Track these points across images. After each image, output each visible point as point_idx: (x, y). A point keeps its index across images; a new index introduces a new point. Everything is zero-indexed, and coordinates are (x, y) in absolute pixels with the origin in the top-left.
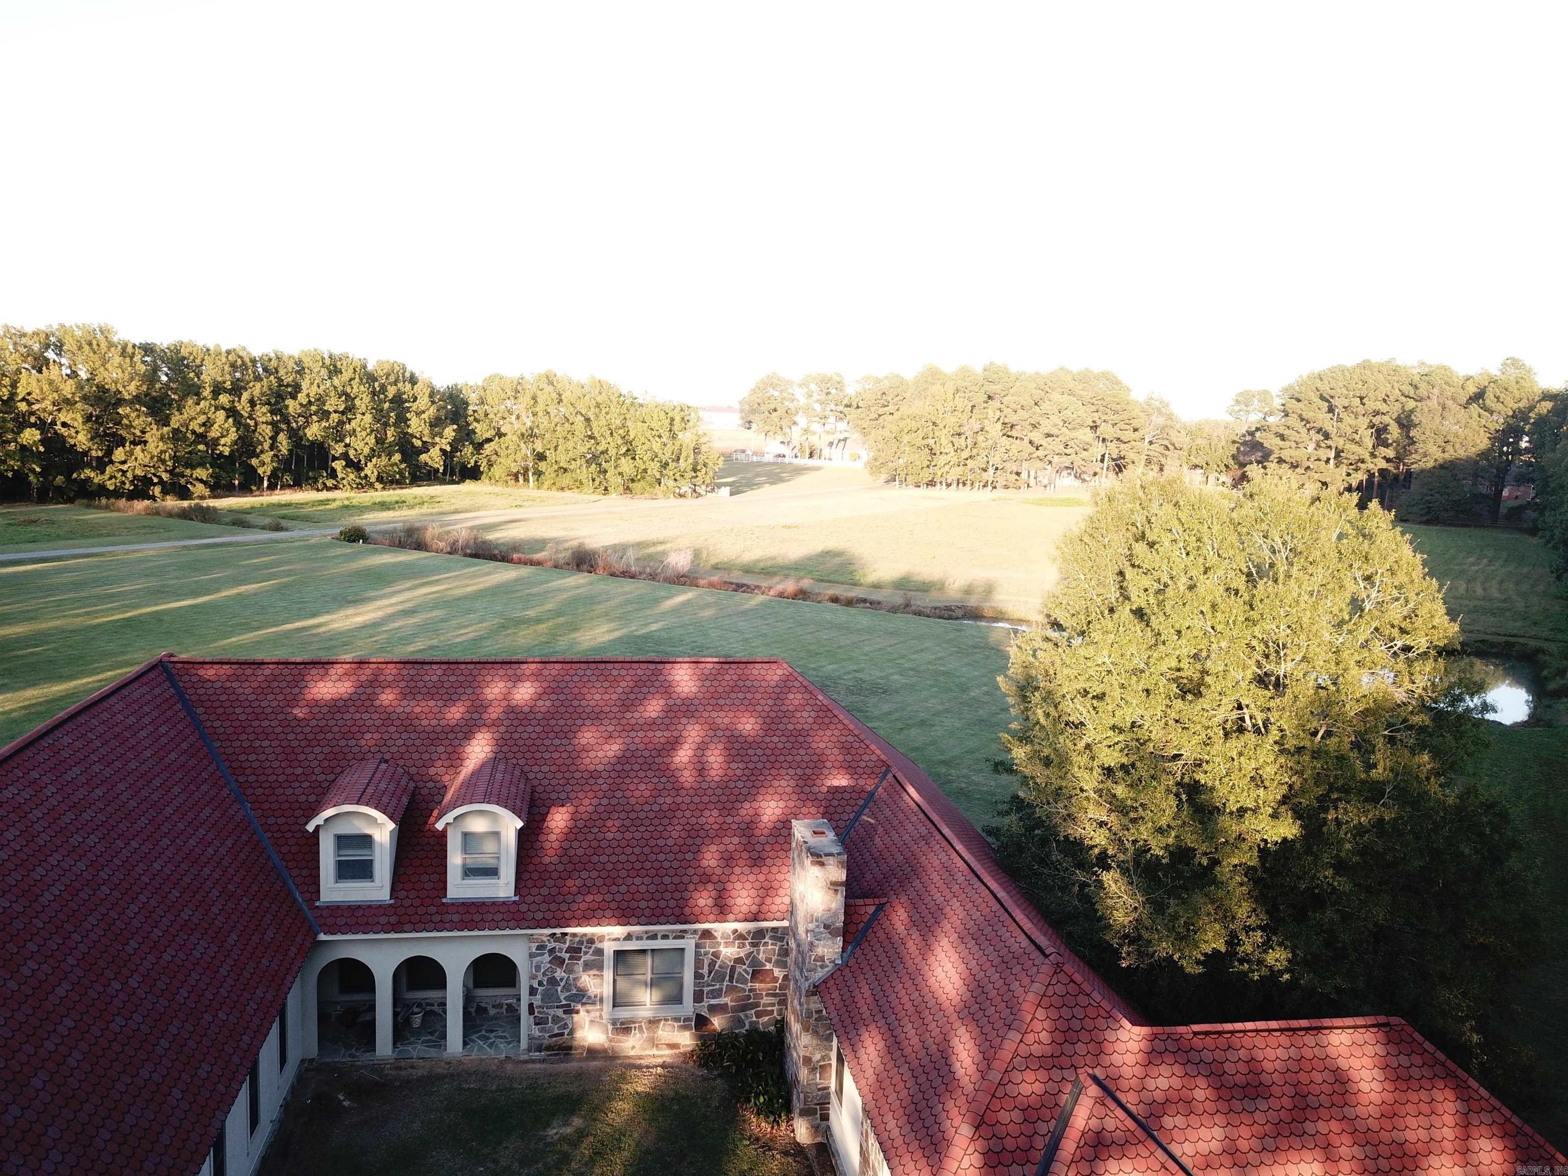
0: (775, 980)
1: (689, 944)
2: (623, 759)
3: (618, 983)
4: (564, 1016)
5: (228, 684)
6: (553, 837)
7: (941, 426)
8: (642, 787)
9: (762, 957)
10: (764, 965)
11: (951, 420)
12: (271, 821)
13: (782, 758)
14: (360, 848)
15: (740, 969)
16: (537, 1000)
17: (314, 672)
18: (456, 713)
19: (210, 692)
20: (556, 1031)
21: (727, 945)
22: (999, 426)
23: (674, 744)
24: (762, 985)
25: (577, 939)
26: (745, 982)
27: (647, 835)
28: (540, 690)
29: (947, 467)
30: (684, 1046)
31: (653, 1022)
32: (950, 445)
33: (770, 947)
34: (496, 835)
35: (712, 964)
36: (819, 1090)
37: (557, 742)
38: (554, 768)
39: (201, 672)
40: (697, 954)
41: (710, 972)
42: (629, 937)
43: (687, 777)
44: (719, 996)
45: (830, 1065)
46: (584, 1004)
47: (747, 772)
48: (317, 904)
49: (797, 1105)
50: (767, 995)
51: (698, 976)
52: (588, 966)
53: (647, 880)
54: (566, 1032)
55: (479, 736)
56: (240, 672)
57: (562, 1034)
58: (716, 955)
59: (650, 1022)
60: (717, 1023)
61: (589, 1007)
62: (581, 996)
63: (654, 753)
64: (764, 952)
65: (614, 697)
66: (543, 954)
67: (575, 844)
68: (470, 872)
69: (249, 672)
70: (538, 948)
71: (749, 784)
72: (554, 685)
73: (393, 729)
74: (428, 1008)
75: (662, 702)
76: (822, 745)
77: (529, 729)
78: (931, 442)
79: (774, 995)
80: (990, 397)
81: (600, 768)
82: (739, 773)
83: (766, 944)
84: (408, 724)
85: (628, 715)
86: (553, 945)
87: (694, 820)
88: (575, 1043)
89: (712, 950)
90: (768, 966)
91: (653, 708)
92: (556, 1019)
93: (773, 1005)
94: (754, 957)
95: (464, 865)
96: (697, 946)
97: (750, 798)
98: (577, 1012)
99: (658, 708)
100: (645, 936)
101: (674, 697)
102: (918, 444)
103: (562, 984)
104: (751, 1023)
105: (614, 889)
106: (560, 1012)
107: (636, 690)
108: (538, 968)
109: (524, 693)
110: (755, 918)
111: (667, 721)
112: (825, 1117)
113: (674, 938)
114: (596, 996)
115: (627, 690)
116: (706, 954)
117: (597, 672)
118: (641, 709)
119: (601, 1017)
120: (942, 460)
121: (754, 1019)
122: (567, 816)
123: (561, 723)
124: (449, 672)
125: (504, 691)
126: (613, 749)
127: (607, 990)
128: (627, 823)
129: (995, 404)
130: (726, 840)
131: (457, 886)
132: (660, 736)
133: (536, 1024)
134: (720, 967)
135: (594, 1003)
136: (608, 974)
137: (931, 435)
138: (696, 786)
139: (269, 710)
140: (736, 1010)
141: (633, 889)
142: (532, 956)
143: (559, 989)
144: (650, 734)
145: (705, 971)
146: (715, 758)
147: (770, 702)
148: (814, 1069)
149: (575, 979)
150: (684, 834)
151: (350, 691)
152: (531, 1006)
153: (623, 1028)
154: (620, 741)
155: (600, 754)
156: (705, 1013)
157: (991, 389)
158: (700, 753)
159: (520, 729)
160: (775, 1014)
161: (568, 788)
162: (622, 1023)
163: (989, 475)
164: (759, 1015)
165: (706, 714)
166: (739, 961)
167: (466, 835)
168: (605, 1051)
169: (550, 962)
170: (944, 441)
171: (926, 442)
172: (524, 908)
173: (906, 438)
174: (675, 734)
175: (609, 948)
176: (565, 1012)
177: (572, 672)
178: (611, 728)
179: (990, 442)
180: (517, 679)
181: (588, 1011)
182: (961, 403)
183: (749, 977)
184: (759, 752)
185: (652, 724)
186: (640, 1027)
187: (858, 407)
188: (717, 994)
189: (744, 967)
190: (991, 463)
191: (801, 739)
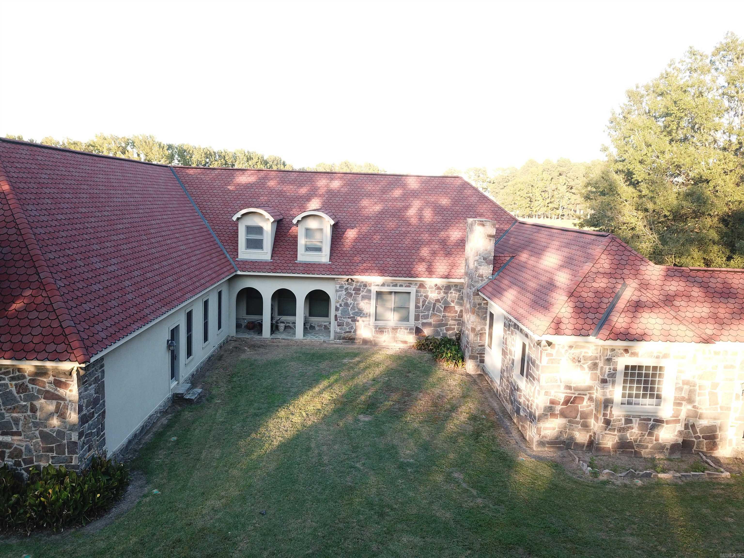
0: (456, 312)
1: (413, 290)
2: (382, 213)
3: (378, 309)
4: (351, 323)
5: (199, 176)
6: (347, 241)
7: (536, 187)
8: (391, 224)
9: (449, 299)
10: (450, 304)
11: (541, 184)
12: (216, 227)
13: (461, 215)
14: (257, 234)
15: (438, 305)
16: (339, 314)
17: (237, 173)
18: (303, 191)
19: (191, 178)
20: (348, 330)
21: (432, 292)
22: (565, 187)
23: (407, 208)
24: (449, 314)
25: (359, 284)
26: (440, 312)
27: (393, 242)
28: (342, 184)
29: (539, 208)
30: (411, 343)
31: (395, 329)
32: (540, 196)
33: (453, 295)
34: (321, 230)
35: (424, 301)
36: (480, 346)
37: (350, 204)
38: (348, 214)
39: (187, 171)
40: (417, 296)
41: (423, 306)
42: (383, 285)
43: (414, 221)
44: (427, 318)
45: (485, 333)
46: (361, 317)
47: (443, 220)
48: (237, 259)
49: (467, 354)
50: (452, 320)
51: (417, 307)
52: (364, 298)
53: (392, 260)
54: (352, 331)
55: (313, 200)
56: (204, 172)
57: (350, 332)
58: (426, 297)
59: (393, 329)
60: (427, 332)
61: (364, 319)
62: (360, 313)
63: (396, 211)
64: (450, 297)
65: (378, 188)
66: (342, 291)
67: (358, 244)
68: (308, 249)
69: (208, 172)
70: (340, 287)
71: (444, 225)
72: (349, 182)
73: (273, 196)
74: (287, 325)
75: (401, 191)
76: (481, 211)
77: (337, 199)
78: (530, 195)
79: (456, 320)
80: (560, 174)
81: (371, 215)
82: (439, 220)
83: (451, 293)
84: (281, 194)
85: (384, 196)
86: (347, 286)
87: (416, 238)
88: (357, 337)
89: (424, 294)
90: (453, 305)
91: (397, 193)
92: (348, 324)
93: (455, 325)
94: (445, 299)
95: (306, 245)
96: (417, 292)
97: (444, 230)
98: (358, 321)
99: (399, 194)
100: (392, 285)
101: (406, 189)
102: (524, 196)
103: (351, 306)
104: (443, 333)
105: (377, 262)
106: (350, 320)
107: (388, 186)
108: (340, 297)
109: (336, 184)
110: (447, 277)
111: (403, 199)
112: (482, 361)
113: (406, 287)
114: (367, 314)
115: (384, 186)
116: (421, 296)
117: (369, 178)
118: (390, 193)
119: (369, 324)
120: (536, 203)
121: (445, 332)
122: (355, 233)
123: (352, 197)
124: (300, 176)
125: (326, 184)
126: (378, 208)
127: (372, 310)
128: (383, 237)
129: (563, 177)
130: (432, 246)
131: (303, 255)
132: (399, 204)
133: (338, 326)
134: (428, 303)
135: (366, 317)
136: (373, 302)
137: (530, 192)
138: (417, 224)
139: (217, 186)
140: (436, 326)
141: (386, 262)
142: (337, 291)
143: (350, 309)
144: (395, 203)
145: (421, 304)
146: (428, 214)
147: (456, 193)
148: (476, 335)
149: (357, 304)
150: (411, 243)
151: (255, 180)
152: (336, 316)
153: (380, 330)
154: (380, 205)
155: (371, 210)
156: (420, 326)
157: (561, 169)
158: (420, 212)
159: (333, 199)
160: (456, 330)
161: (355, 222)
162: (379, 329)
163: (560, 212)
164: (447, 330)
165: (422, 197)
166: (438, 301)
167: (307, 230)
168: (371, 342)
169: (345, 295)
170: (538, 194)
171: (528, 195)
172: (334, 267)
173: (518, 193)
174: (407, 204)
175: (374, 289)
176: (352, 321)
177: (357, 178)
178: (376, 200)
179: (561, 195)
180: (332, 179)
181: (363, 321)
182: (546, 176)
183: (442, 310)
184: (449, 213)
185: (396, 199)
186: (388, 331)
187: (494, 183)
188: (426, 317)
189: (440, 304)
190: (561, 206)
191: (471, 208)
